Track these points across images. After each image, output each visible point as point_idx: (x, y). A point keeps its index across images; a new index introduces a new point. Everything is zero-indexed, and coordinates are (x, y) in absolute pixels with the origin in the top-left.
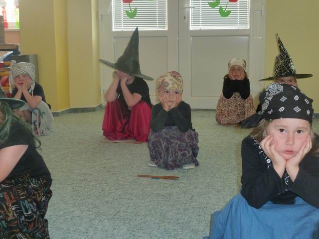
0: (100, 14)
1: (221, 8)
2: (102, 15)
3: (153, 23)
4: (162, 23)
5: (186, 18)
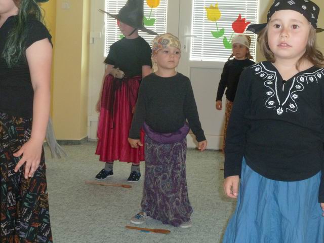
0: (91, 37)
1: (225, 39)
2: (93, 39)
5: (186, 47)
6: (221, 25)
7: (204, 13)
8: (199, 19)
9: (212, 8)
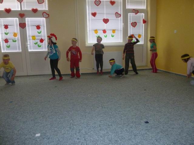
1: (38, 45)
3: (16, 49)
4: (19, 49)
5: (27, 47)
6: (36, 41)
7: (31, 38)
8: (30, 40)
9: (33, 36)
